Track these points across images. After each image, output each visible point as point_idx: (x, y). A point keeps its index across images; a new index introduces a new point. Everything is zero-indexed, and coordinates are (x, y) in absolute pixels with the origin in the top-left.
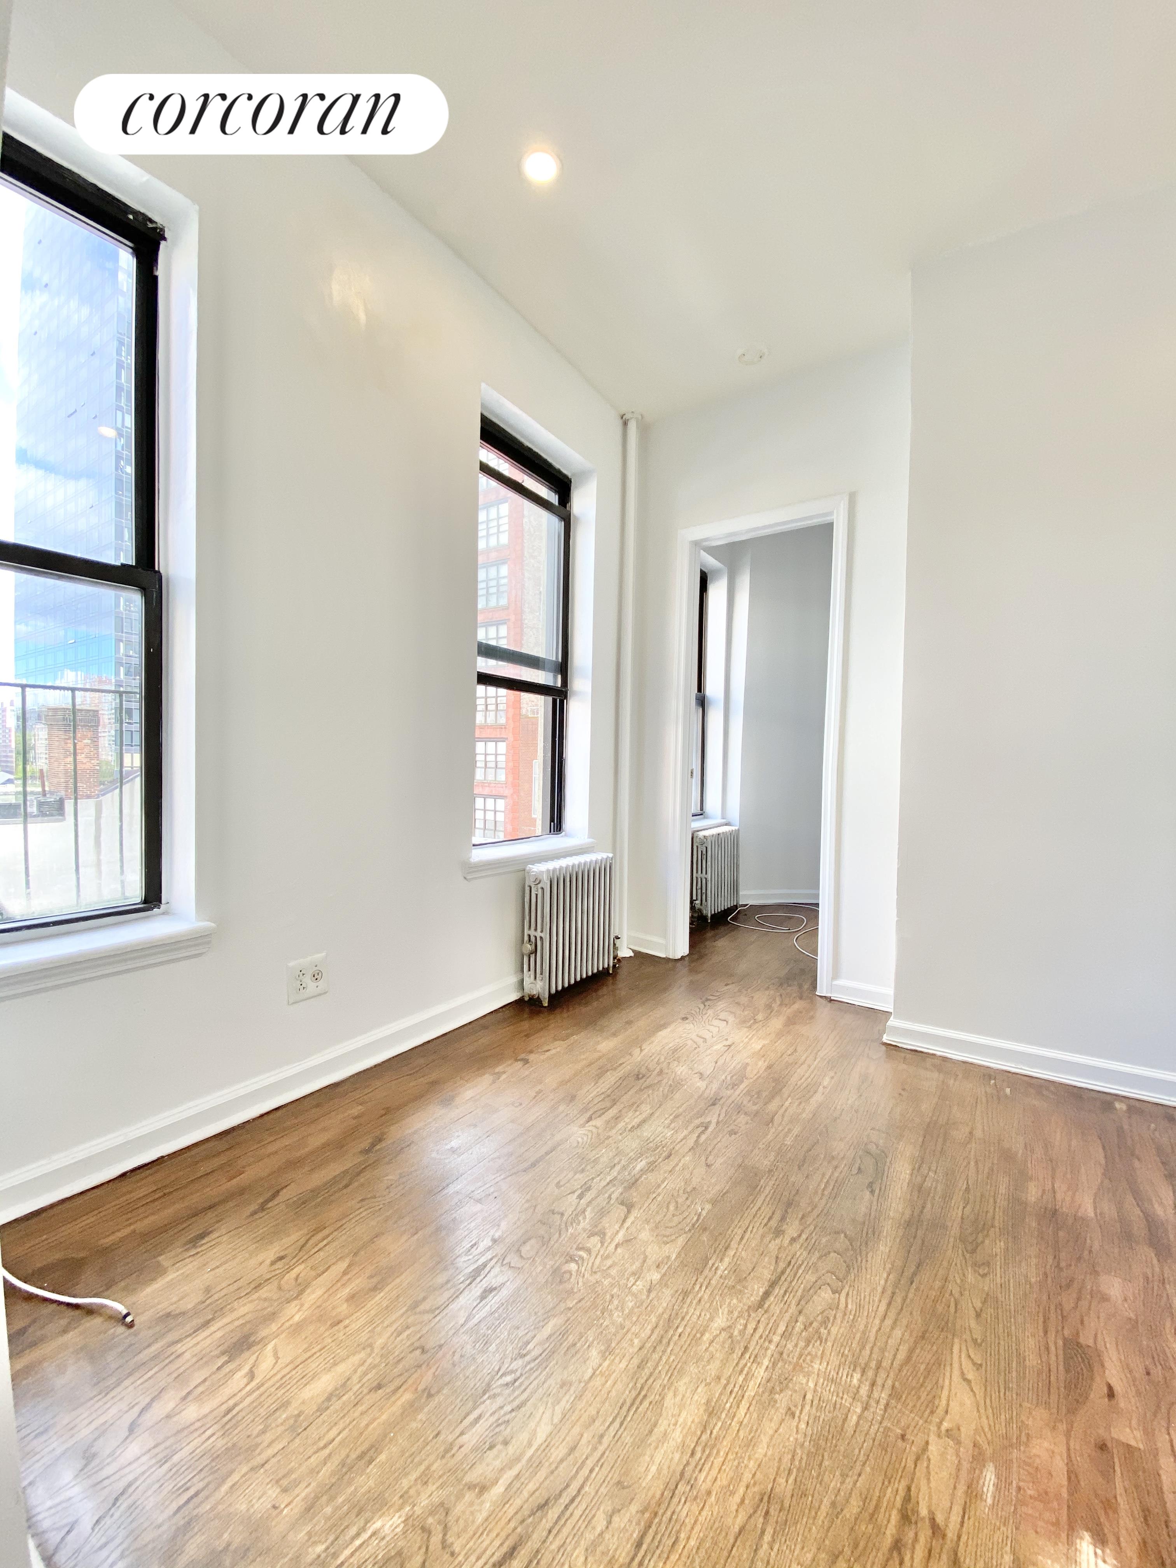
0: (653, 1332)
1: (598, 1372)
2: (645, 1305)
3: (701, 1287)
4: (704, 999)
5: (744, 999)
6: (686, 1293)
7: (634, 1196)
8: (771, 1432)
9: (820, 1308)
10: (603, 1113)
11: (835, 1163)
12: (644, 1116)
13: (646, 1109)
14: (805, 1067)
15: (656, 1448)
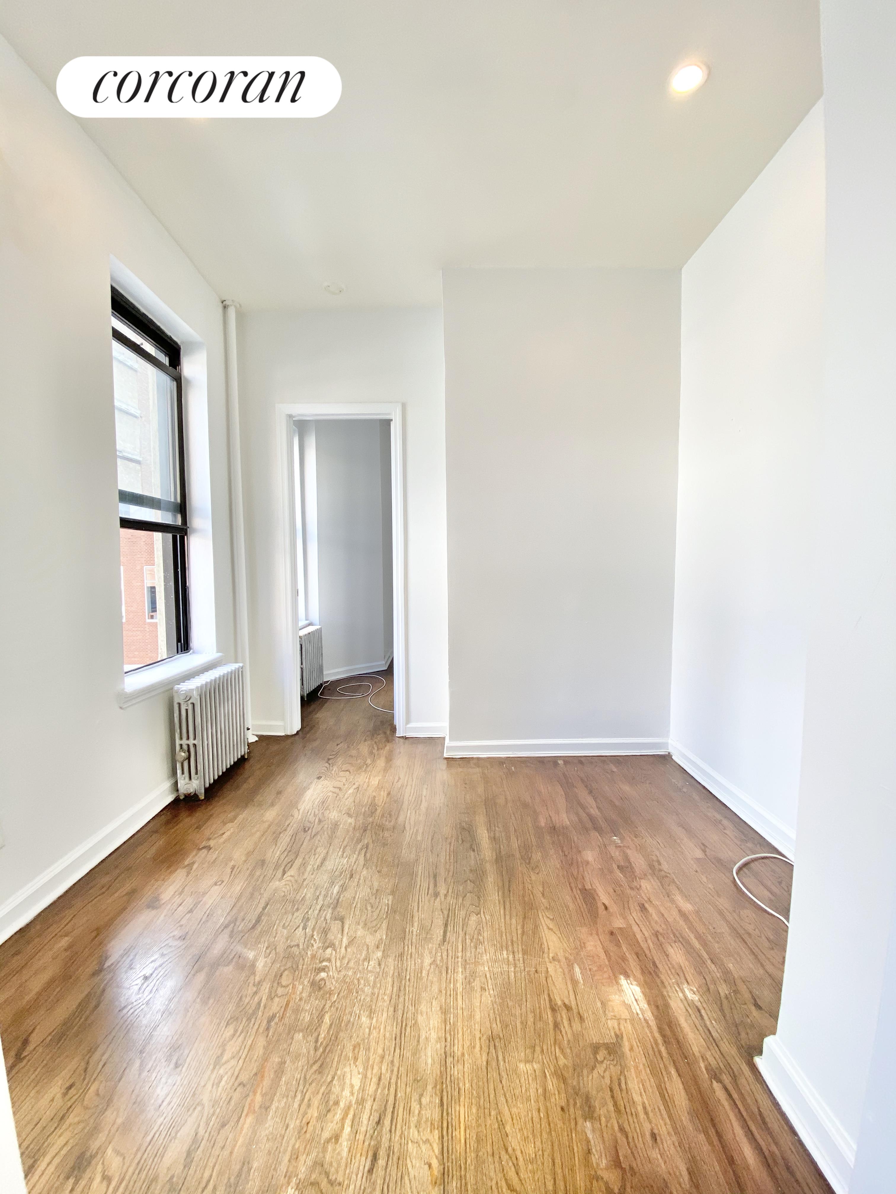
0: (393, 987)
1: (372, 1029)
2: (381, 974)
3: (408, 947)
4: (326, 759)
5: (354, 752)
6: (401, 955)
7: (342, 911)
8: (478, 1004)
9: (473, 927)
10: (292, 865)
11: (449, 841)
12: (322, 856)
13: (321, 851)
14: (409, 787)
15: (425, 1049)
